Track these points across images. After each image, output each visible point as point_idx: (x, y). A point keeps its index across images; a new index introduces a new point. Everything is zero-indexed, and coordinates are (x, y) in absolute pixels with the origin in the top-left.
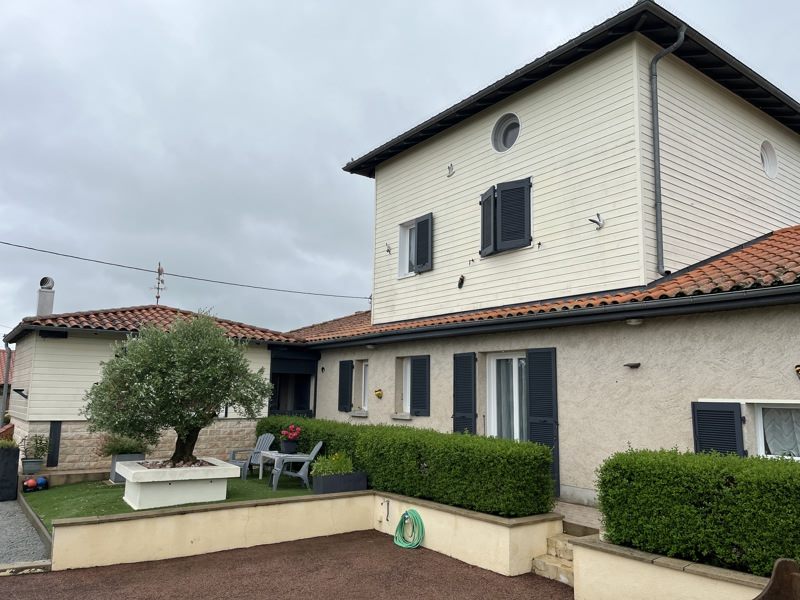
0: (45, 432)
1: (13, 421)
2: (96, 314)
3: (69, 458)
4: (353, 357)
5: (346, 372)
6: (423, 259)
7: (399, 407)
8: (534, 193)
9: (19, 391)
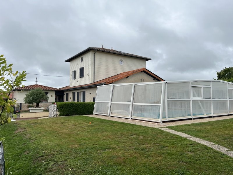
0: (19, 105)
3: (23, 108)
4: (68, 92)
6: (75, 77)
7: (72, 100)
8: (84, 69)
9: (15, 99)
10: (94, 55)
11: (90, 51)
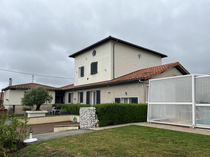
0: (12, 107)
1: (4, 106)
2: (21, 85)
3: (16, 112)
4: (71, 92)
5: (70, 95)
6: (82, 75)
7: (78, 101)
8: (98, 64)
9: (7, 100)
10: (114, 47)
11: (109, 41)
